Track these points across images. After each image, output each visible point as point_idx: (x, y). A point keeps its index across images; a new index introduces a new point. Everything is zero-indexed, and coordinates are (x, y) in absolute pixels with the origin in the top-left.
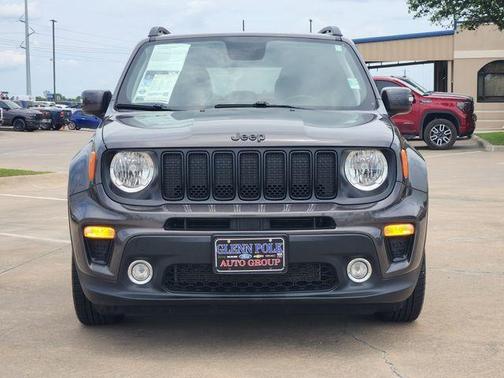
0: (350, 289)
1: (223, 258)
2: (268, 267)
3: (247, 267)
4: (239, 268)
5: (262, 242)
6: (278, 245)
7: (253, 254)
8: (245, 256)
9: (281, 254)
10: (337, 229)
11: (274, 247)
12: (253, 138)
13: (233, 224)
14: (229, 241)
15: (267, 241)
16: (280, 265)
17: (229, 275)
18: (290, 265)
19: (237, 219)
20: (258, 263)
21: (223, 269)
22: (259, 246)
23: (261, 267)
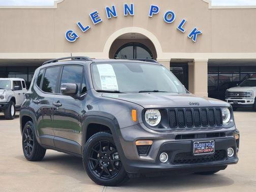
1: (196, 149)
2: (209, 152)
3: (203, 152)
4: (201, 153)
5: (208, 142)
6: (213, 143)
7: (205, 147)
8: (203, 148)
9: (213, 147)
10: (226, 137)
11: (211, 144)
12: (196, 104)
14: (198, 142)
15: (209, 142)
16: (213, 151)
17: (198, 156)
18: (216, 151)
19: (198, 134)
20: (207, 151)
21: (196, 153)
22: (207, 144)
23: (207, 152)
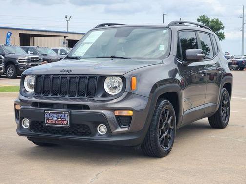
0: (97, 137)
1: (48, 119)
2: (63, 124)
3: (56, 124)
4: (53, 124)
6: (66, 115)
7: (58, 118)
8: (55, 119)
9: (68, 119)
10: (91, 111)
11: (65, 116)
12: (68, 71)
13: (55, 106)
14: (49, 112)
15: (62, 113)
16: (67, 124)
17: (50, 126)
18: (72, 124)
20: (60, 122)
21: (48, 123)
22: (60, 115)
23: (61, 124)
